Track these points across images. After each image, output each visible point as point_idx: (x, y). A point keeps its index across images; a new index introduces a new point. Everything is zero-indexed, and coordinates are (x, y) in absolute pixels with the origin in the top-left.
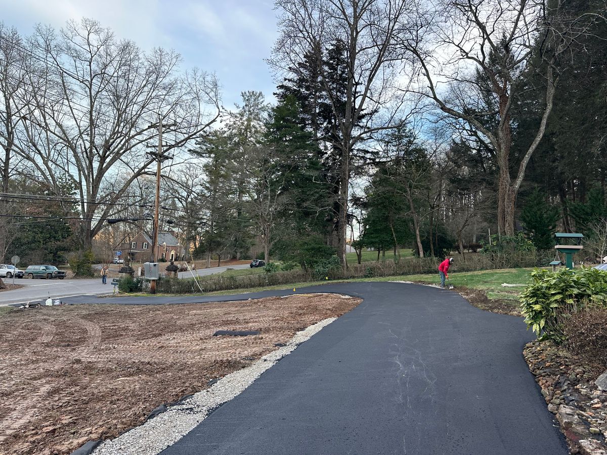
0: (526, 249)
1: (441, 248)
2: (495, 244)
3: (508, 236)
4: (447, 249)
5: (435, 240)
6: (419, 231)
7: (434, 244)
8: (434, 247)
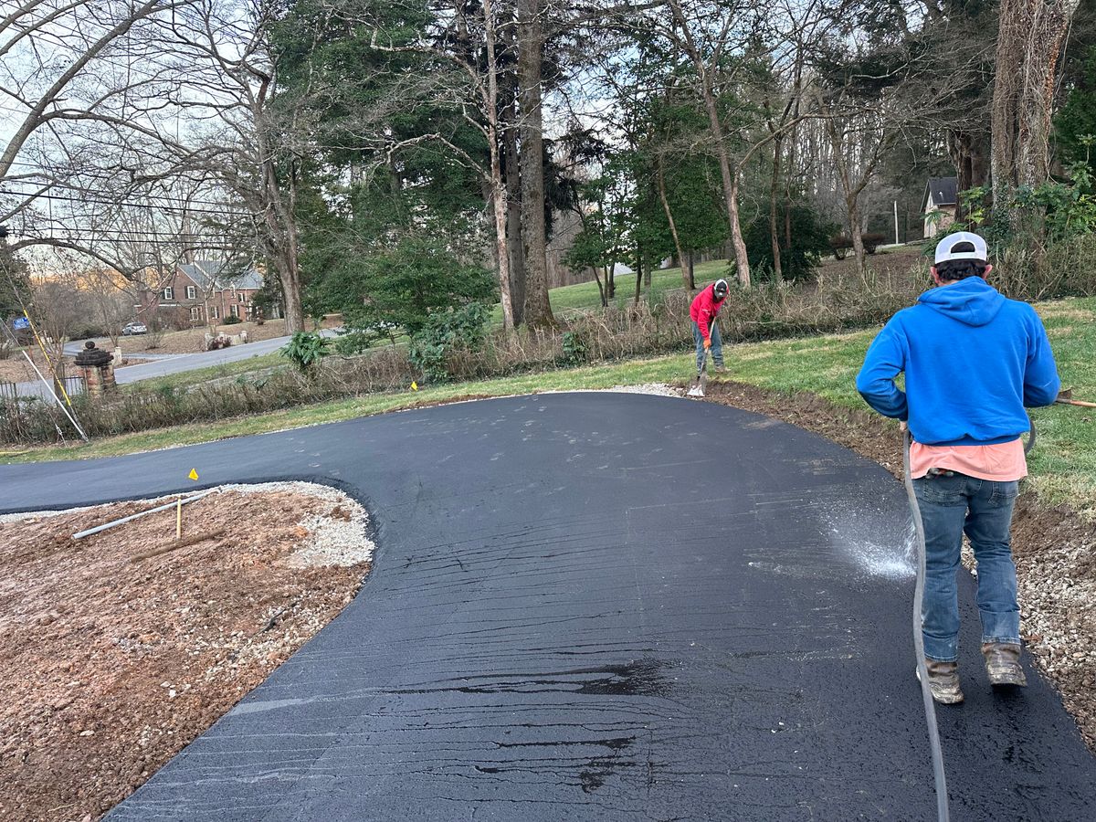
0: (1086, 229)
1: (799, 249)
2: (979, 221)
3: (1029, 186)
4: (815, 252)
5: (785, 230)
6: (738, 202)
7: (782, 241)
8: (781, 248)
